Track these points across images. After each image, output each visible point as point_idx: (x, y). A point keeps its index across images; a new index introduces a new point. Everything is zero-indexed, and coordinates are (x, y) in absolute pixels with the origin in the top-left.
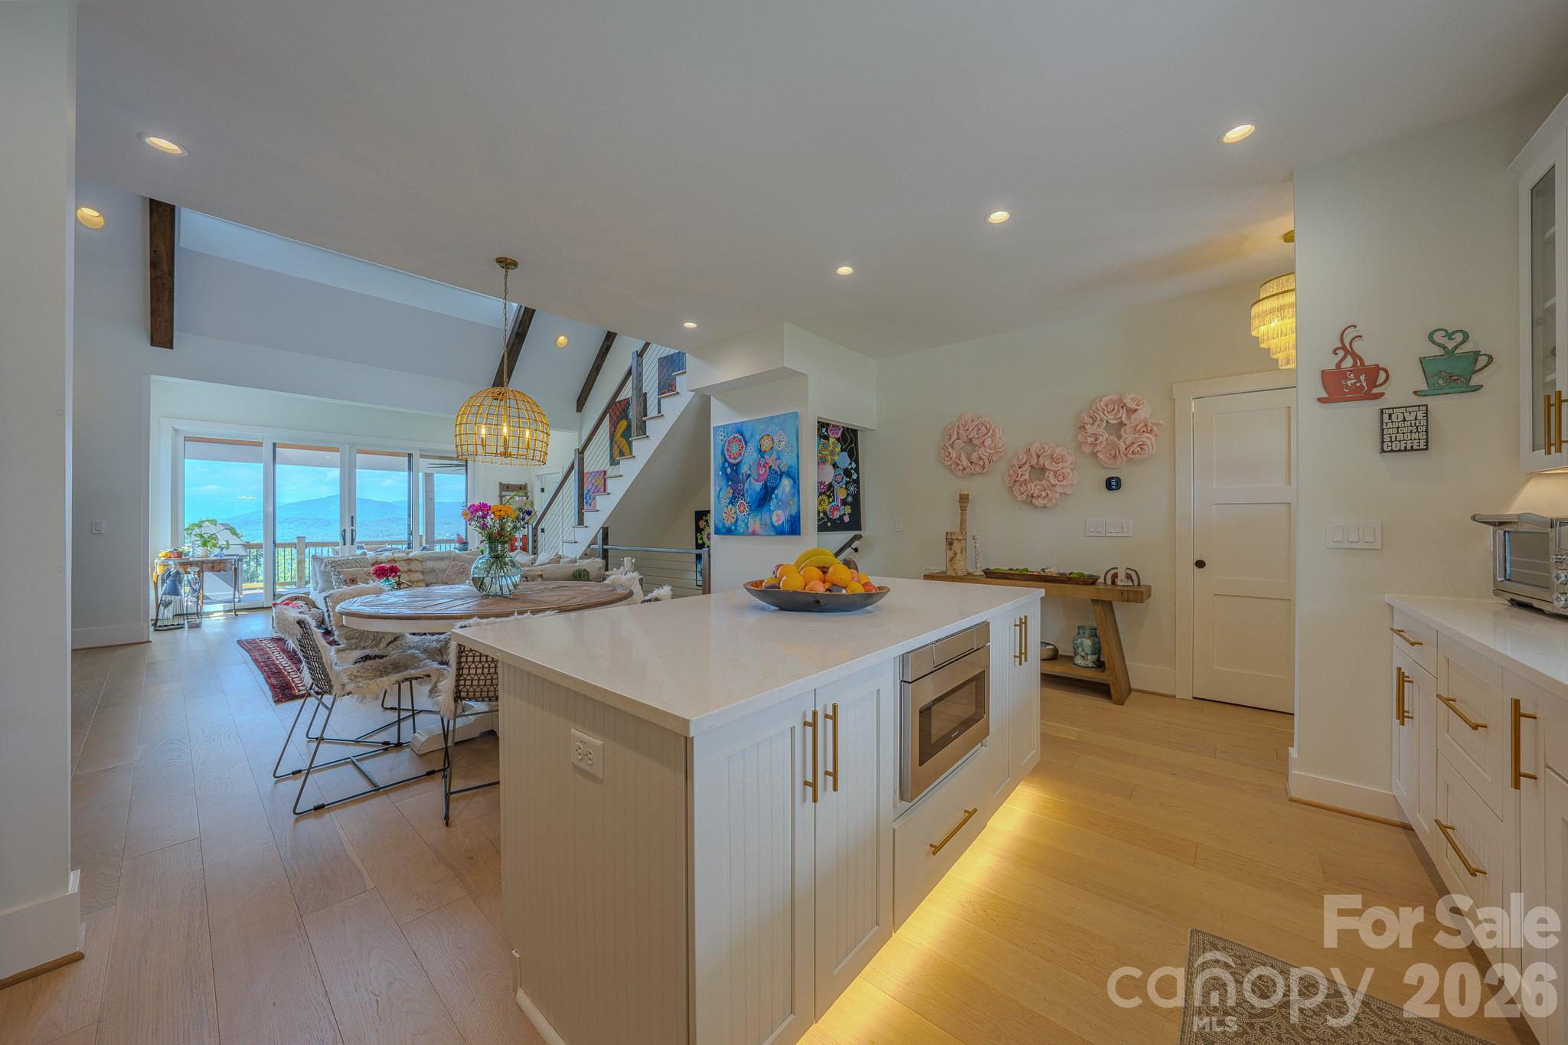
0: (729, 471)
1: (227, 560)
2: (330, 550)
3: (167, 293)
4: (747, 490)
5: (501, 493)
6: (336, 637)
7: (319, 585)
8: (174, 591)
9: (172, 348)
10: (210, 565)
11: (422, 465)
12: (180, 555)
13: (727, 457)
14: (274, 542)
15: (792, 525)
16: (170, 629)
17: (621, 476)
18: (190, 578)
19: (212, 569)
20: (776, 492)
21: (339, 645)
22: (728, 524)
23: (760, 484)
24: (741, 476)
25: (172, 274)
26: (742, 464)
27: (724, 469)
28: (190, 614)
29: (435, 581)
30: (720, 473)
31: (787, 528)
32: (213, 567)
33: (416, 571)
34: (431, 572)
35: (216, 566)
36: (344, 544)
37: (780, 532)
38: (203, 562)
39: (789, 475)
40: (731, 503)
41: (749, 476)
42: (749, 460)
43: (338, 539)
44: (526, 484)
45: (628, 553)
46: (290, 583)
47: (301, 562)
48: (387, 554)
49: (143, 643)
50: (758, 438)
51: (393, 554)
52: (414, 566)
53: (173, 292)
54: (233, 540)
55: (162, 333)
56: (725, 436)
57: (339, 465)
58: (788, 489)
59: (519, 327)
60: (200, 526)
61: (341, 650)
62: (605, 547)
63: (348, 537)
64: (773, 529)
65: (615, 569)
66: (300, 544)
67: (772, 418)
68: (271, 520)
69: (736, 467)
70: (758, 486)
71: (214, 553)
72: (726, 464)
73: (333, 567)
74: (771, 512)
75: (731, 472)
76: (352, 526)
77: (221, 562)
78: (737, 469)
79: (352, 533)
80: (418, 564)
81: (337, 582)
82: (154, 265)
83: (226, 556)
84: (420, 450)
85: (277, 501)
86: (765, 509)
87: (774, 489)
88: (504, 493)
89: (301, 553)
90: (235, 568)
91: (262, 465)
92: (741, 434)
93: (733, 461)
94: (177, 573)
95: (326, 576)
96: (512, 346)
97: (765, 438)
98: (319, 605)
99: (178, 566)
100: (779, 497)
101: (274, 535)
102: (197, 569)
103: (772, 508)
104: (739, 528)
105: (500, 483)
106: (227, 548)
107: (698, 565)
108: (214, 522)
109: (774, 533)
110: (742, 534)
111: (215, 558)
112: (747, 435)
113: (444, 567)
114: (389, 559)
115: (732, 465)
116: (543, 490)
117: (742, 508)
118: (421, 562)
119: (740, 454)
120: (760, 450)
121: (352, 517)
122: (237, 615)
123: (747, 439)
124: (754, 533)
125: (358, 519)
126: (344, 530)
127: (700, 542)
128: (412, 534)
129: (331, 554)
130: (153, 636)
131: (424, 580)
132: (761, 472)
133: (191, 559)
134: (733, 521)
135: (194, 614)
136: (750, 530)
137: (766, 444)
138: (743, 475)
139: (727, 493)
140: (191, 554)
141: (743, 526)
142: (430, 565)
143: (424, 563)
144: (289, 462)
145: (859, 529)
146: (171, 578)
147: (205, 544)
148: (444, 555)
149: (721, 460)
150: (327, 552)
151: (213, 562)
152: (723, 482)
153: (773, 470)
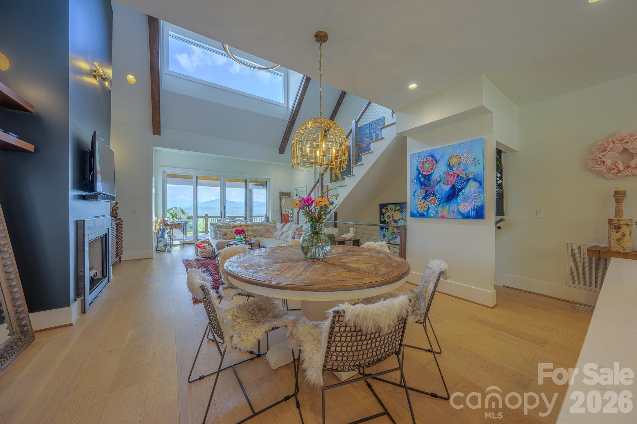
0: (422, 179)
1: (180, 224)
2: (216, 220)
3: (158, 110)
4: (437, 190)
5: (280, 196)
6: (222, 279)
7: (213, 236)
8: (163, 237)
9: (160, 135)
10: (175, 226)
11: (250, 185)
12: (165, 221)
13: (421, 171)
14: (197, 217)
15: (477, 212)
16: (161, 252)
17: (346, 186)
18: (167, 231)
19: (175, 227)
20: (463, 191)
21: (225, 284)
22: (421, 211)
23: (449, 187)
24: (432, 182)
25: (159, 102)
26: (433, 175)
27: (418, 179)
28: (168, 245)
29: (257, 235)
30: (415, 181)
31: (473, 214)
32: (176, 227)
33: (250, 231)
34: (256, 231)
35: (177, 226)
36: (222, 218)
37: (467, 216)
38: (172, 224)
39: (475, 180)
40: (424, 198)
41: (439, 182)
42: (439, 171)
43: (219, 215)
44: (290, 192)
45: (351, 226)
46: (203, 232)
47: (206, 224)
48: (238, 223)
49: (151, 258)
50: (447, 157)
51: (241, 223)
52: (249, 228)
53: (160, 109)
54: (183, 215)
55: (157, 129)
56: (419, 159)
57: (220, 185)
58: (473, 190)
59: (292, 118)
60: (171, 209)
61: (225, 288)
62: (335, 222)
63: (223, 215)
64: (460, 215)
65: (345, 234)
66: (206, 217)
67: (460, 144)
68: (196, 207)
69: (428, 177)
70: (447, 188)
71: (176, 221)
72: (420, 176)
73: (218, 228)
74: (458, 204)
75: (424, 180)
76: (224, 210)
77: (179, 224)
78: (429, 178)
79: (224, 213)
80: (251, 227)
81: (219, 235)
82: (153, 98)
83: (180, 222)
84: (250, 178)
85: (198, 201)
86: (453, 202)
87: (460, 190)
88: (281, 196)
89: (206, 221)
90: (183, 227)
91: (193, 186)
92: (432, 157)
93: (426, 174)
94: (163, 229)
95: (215, 231)
96: (289, 127)
97: (453, 157)
98: (213, 245)
99: (164, 226)
100: (466, 194)
101: (197, 213)
102: (170, 227)
103: (459, 201)
104: (430, 214)
105: (280, 192)
106: (181, 219)
107: (381, 232)
108: (176, 208)
109: (461, 217)
110: (432, 217)
111: (177, 223)
112: (438, 157)
113: (261, 229)
114: (239, 225)
115: (424, 176)
116: (297, 195)
117: (433, 202)
118: (252, 226)
119: (432, 169)
120: (449, 165)
121: (224, 206)
122: (184, 246)
123: (437, 159)
124: (443, 217)
125: (227, 208)
126: (222, 212)
127: (383, 220)
128: (246, 214)
129: (217, 222)
130: (154, 255)
131: (253, 235)
132: (450, 179)
133: (169, 223)
134: (425, 209)
135: (169, 245)
136: (440, 215)
137: (454, 161)
138: (434, 181)
139: (420, 193)
140: (169, 221)
141: (434, 212)
142: (255, 228)
143: (253, 227)
144: (202, 185)
145: (503, 215)
146: (161, 231)
147: (173, 217)
148: (261, 224)
149: (416, 173)
150: (215, 221)
151: (176, 224)
152: (418, 186)
153: (461, 177)
